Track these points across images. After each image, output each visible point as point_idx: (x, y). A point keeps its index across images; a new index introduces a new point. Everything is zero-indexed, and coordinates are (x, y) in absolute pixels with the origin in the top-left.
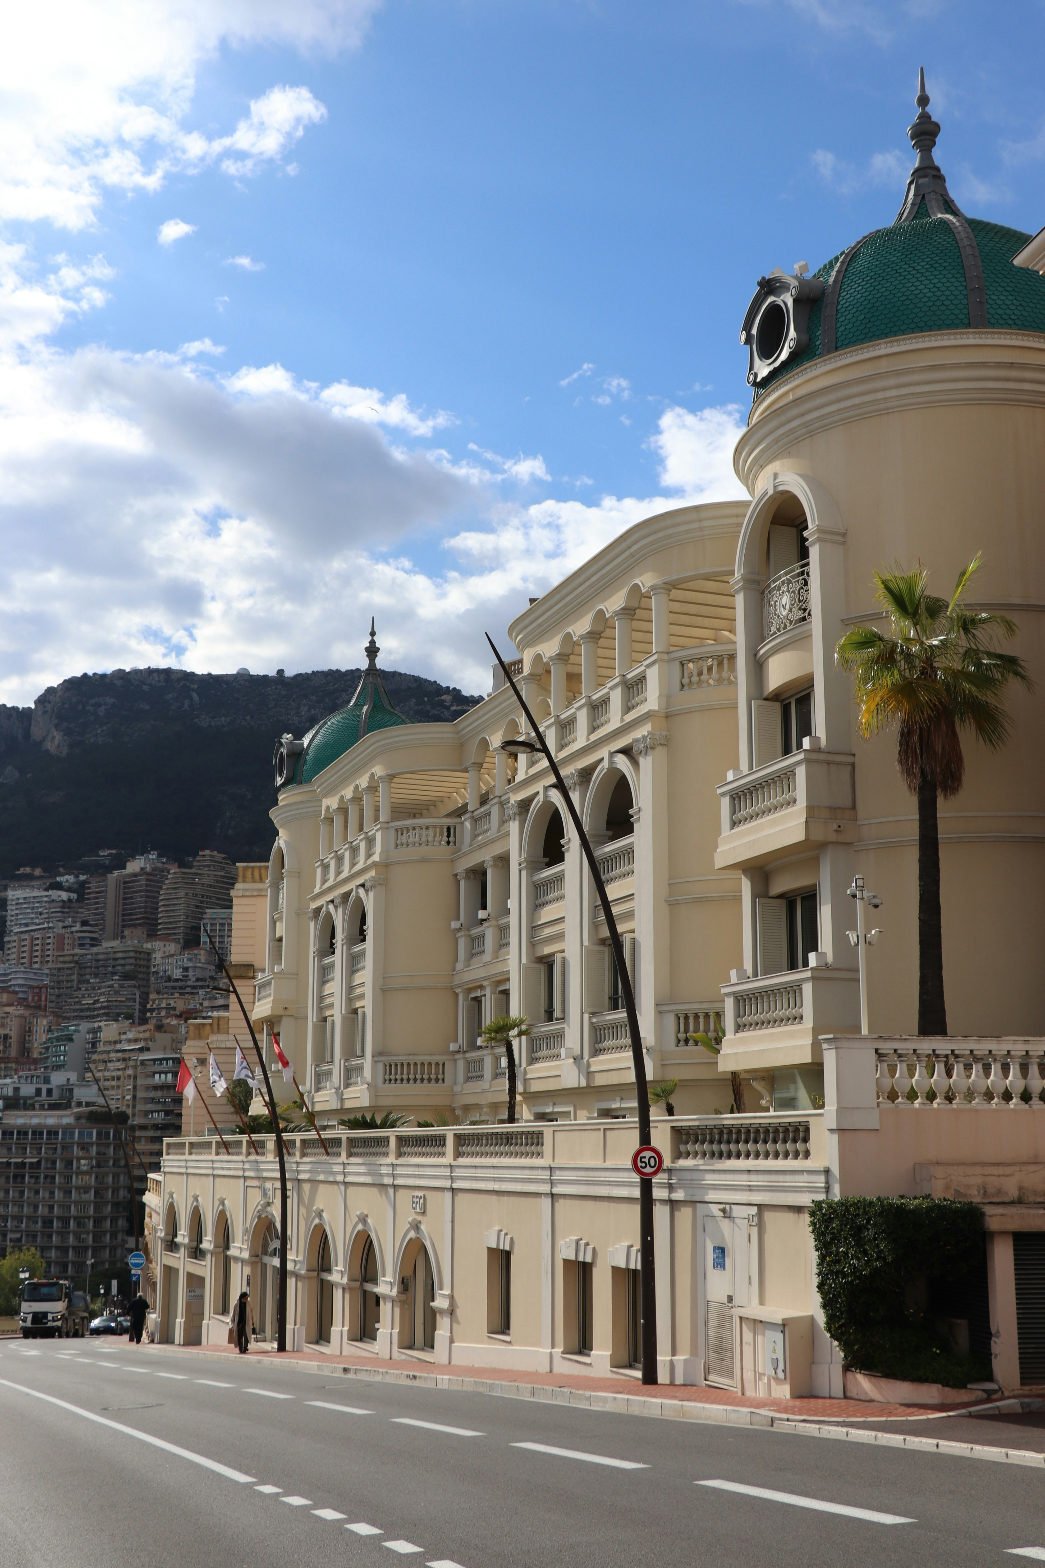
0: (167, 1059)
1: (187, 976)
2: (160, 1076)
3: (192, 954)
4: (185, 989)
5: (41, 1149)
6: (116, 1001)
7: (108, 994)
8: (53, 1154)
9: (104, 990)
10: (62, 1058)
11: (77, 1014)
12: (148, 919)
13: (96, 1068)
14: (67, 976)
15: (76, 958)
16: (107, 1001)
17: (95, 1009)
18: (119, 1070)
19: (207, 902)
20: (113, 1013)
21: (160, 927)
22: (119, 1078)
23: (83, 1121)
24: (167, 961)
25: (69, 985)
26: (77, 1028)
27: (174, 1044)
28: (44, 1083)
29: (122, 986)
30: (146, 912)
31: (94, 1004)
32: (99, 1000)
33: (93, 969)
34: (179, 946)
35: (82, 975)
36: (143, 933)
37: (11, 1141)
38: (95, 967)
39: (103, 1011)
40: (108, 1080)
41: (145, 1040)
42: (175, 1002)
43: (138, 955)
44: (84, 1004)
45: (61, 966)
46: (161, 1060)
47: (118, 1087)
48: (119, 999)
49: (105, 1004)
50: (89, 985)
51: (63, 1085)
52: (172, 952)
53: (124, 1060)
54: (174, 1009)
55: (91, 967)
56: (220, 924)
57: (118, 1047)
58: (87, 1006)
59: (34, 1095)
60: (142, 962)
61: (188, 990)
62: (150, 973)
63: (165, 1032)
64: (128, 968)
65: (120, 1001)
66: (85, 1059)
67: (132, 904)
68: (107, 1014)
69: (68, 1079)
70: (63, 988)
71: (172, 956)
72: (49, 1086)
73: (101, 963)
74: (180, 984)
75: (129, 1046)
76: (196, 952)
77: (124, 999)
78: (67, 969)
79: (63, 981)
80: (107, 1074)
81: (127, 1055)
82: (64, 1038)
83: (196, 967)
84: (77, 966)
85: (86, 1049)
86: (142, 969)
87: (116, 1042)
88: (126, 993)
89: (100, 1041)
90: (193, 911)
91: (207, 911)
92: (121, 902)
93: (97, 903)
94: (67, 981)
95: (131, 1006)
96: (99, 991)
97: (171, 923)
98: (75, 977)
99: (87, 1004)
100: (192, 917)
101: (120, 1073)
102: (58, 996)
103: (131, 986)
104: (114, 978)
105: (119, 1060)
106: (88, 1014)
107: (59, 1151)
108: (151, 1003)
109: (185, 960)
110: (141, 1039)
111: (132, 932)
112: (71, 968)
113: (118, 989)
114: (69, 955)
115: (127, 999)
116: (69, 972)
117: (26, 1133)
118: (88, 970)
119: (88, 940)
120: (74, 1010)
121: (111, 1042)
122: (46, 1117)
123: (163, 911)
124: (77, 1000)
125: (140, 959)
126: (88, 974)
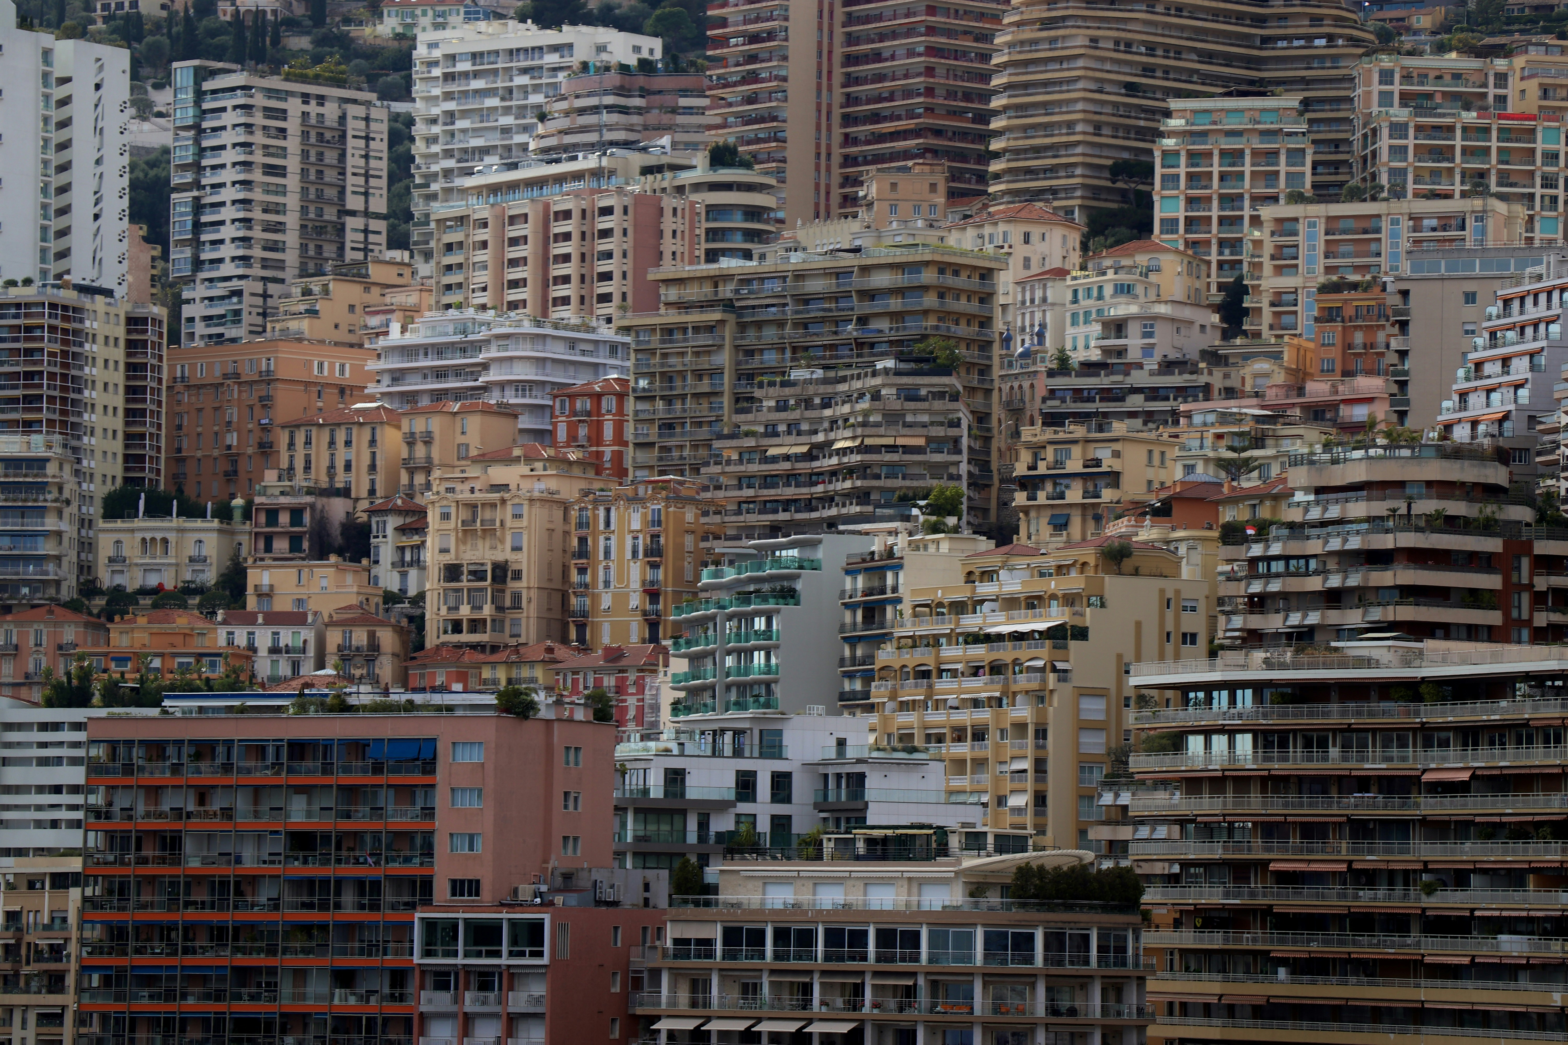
0: (1233, 687)
1: (1121, 352)
2: (1208, 745)
3: (1131, 269)
4: (1122, 399)
5: (858, 990)
6: (892, 448)
7: (864, 424)
8: (901, 1010)
9: (846, 409)
10: (759, 658)
11: (750, 492)
12: (938, 132)
13: (893, 697)
14: (697, 354)
15: (727, 291)
16: (863, 449)
17: (814, 478)
18: (976, 703)
19: (1167, 70)
20: (881, 490)
21: (995, 167)
22: (979, 735)
23: (994, 899)
24: (1038, 294)
25: (705, 386)
26: (808, 554)
27: (1170, 614)
28: (762, 756)
29: (910, 395)
30: (930, 110)
31: (809, 456)
32: (831, 443)
33: (788, 330)
34: (1075, 239)
35: (750, 353)
36: (933, 187)
37: (756, 963)
38: (796, 325)
39: (848, 484)
40: (940, 739)
41: (1069, 600)
42: (1116, 454)
43: (950, 280)
44: (774, 459)
45: (673, 317)
46: (1209, 688)
47: (980, 763)
48: (900, 441)
49: (855, 458)
50: (787, 391)
51: (825, 763)
52: (1056, 262)
53: (996, 669)
54: (1114, 478)
55: (780, 324)
56: (1222, 153)
57: (971, 623)
58: (787, 465)
59: (732, 796)
60: (962, 305)
61: (1136, 402)
62: (990, 343)
63: (1136, 573)
64: (913, 326)
65: (907, 450)
66: (842, 662)
67: (880, 77)
68: (862, 496)
69: (841, 743)
70: (683, 397)
71: (1060, 274)
72: (780, 766)
73: (815, 310)
74: (1104, 381)
75: (1010, 620)
76: (1142, 259)
77: (921, 442)
78: (697, 329)
79: (682, 374)
80: (937, 718)
81: (1006, 653)
82: (766, 587)
83: (1156, 318)
84: (731, 318)
85: (842, 628)
86: (963, 330)
87: (959, 608)
88: (925, 418)
89: (899, 600)
90: (1116, 105)
91: (1174, 104)
92: (838, 72)
93: (752, 77)
94: (699, 375)
95: (946, 465)
96: (828, 412)
97: (1038, 151)
98: (724, 359)
99: (787, 458)
100: (1115, 127)
101: (984, 715)
102: (668, 426)
103: (941, 395)
104: (880, 365)
105: (976, 671)
106: (790, 492)
107: (923, 998)
108: (1026, 457)
109: (1108, 290)
110: (1053, 597)
111: (894, 186)
112: (710, 328)
113: (897, 405)
114: (701, 279)
115: (929, 440)
116: (704, 340)
118: (770, 334)
119: (739, 215)
120: (742, 481)
121: (940, 605)
122: (868, 882)
123: (1006, 108)
124: (751, 442)
125: (957, 293)
126: (773, 347)
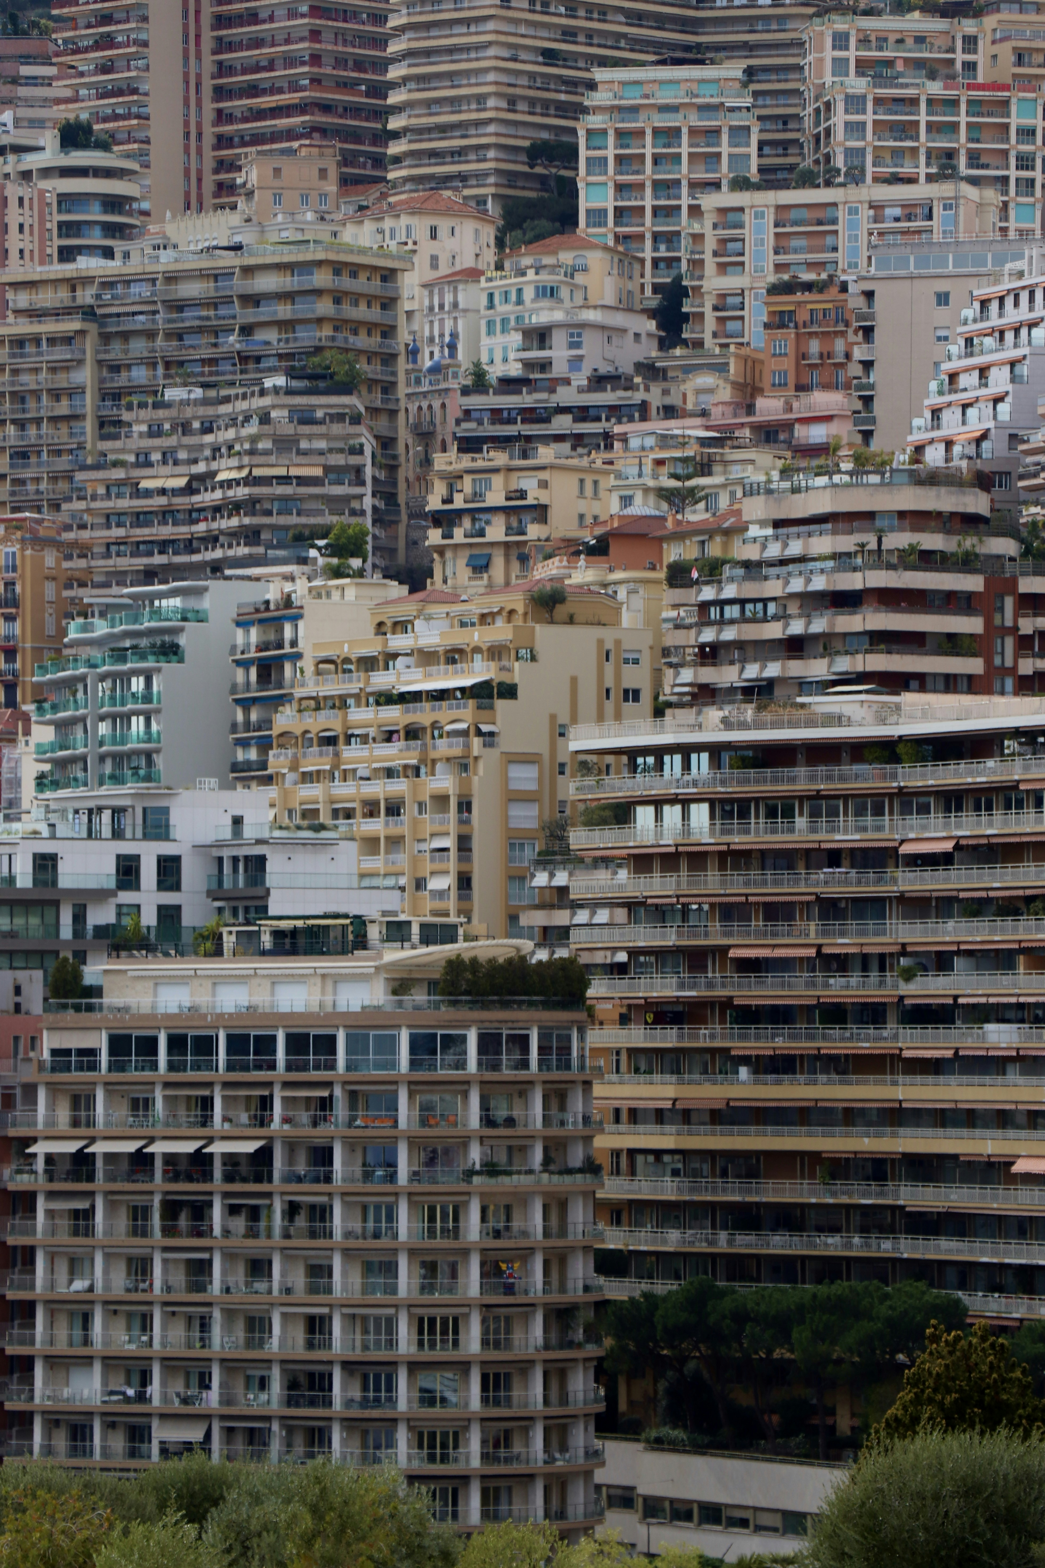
0: (686, 750)
1: (545, 365)
2: (659, 817)
3: (553, 269)
4: (547, 420)
5: (266, 1103)
6: (285, 480)
7: (252, 452)
8: (315, 1124)
9: (231, 434)
10: (137, 725)
11: (120, 532)
12: (326, 108)
13: (294, 768)
14: (53, 370)
15: (86, 296)
16: (251, 481)
17: (193, 515)
18: (390, 773)
19: (590, 34)
20: (273, 528)
21: (395, 148)
22: (394, 809)
23: (420, 997)
24: (448, 299)
25: (63, 408)
26: (193, 603)
27: (609, 668)
28: (146, 837)
29: (305, 418)
30: (316, 81)
31: (189, 490)
32: (214, 474)
33: (160, 342)
34: (489, 233)
35: (116, 369)
36: (323, 173)
37: (147, 1075)
38: (169, 336)
39: (234, 522)
40: (349, 814)
41: (495, 652)
42: (543, 484)
43: (346, 283)
44: (148, 493)
45: (24, 327)
46: (659, 752)
47: (395, 842)
48: (294, 472)
49: (242, 492)
50: (161, 413)
51: (219, 845)
52: (467, 261)
53: (412, 733)
54: (541, 512)
55: (151, 335)
56: (656, 132)
57: (381, 680)
58: (163, 501)
60: (362, 312)
61: (563, 424)
62: (394, 356)
63: (571, 620)
64: (306, 337)
65: (302, 481)
66: (234, 727)
67: (258, 43)
68: (251, 536)
69: (237, 821)
70: (38, 421)
71: (473, 274)
72: (167, 849)
73: (190, 318)
74: (526, 399)
75: (428, 676)
76: (566, 257)
77: (318, 472)
78: (52, 341)
79: (36, 394)
80: (345, 790)
81: (424, 714)
82: (144, 642)
83: (584, 325)
84: (92, 328)
85: (234, 689)
86: (362, 341)
87: (368, 664)
88: (322, 444)
89: (299, 656)
90: (532, 76)
91: (600, 74)
92: (208, 36)
93: (107, 42)
94: (56, 394)
95: (348, 499)
96: (209, 438)
97: (443, 130)
98: (85, 376)
99: (163, 492)
100: (532, 102)
101: (399, 787)
102: (21, 455)
103: (340, 418)
104: (268, 383)
105: (389, 736)
106: (166, 531)
107: (341, 1110)
108: (439, 489)
109: (529, 294)
110: (477, 650)
111: (277, 171)
112: (68, 340)
113: (289, 429)
114: (56, 282)
115: (327, 469)
116: (61, 353)
117: (205, 1045)
118: (138, 347)
119: (96, 207)
120: (110, 519)
121: (347, 660)
122: (275, 981)
123: (405, 80)
124: (119, 474)
125: (356, 298)
126: (142, 361)
